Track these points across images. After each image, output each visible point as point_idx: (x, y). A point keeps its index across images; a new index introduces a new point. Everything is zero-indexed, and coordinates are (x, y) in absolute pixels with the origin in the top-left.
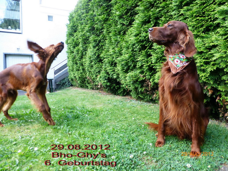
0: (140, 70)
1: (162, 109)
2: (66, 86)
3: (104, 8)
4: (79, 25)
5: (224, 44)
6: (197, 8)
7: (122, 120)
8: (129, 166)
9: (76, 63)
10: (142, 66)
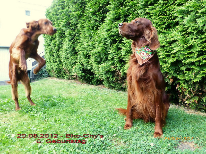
0: (111, 62)
1: (130, 96)
2: (44, 76)
3: (78, 5)
4: (55, 20)
5: (182, 39)
6: (160, 7)
7: (96, 106)
8: (100, 148)
9: (53, 56)
10: (113, 58)
